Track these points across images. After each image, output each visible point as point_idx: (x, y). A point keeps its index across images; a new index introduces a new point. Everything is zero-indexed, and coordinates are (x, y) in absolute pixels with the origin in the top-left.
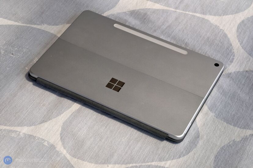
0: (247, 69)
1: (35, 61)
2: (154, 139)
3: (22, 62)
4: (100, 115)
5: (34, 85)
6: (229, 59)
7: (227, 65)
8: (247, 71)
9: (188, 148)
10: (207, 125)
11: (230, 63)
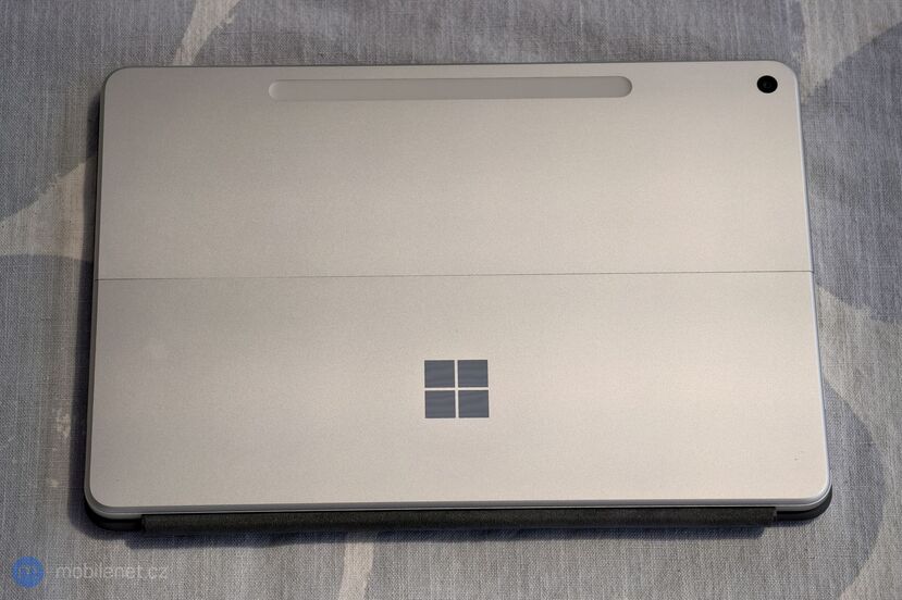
0: (871, 33)
1: (59, 429)
2: (722, 542)
3: (14, 461)
4: (467, 545)
5: (134, 545)
6: (785, 20)
7: (794, 55)
8: (875, 41)
9: (861, 515)
10: (870, 371)
11: (796, 38)
